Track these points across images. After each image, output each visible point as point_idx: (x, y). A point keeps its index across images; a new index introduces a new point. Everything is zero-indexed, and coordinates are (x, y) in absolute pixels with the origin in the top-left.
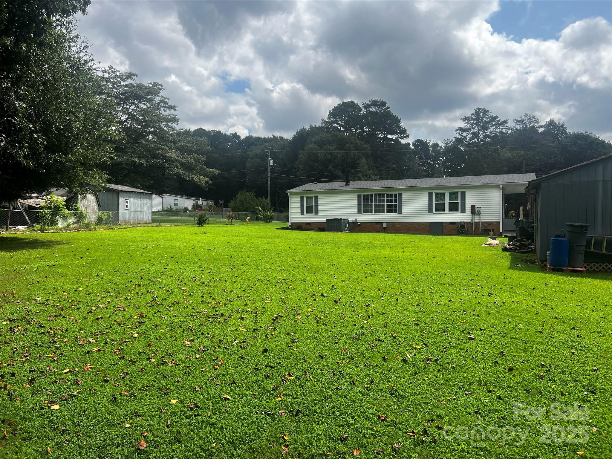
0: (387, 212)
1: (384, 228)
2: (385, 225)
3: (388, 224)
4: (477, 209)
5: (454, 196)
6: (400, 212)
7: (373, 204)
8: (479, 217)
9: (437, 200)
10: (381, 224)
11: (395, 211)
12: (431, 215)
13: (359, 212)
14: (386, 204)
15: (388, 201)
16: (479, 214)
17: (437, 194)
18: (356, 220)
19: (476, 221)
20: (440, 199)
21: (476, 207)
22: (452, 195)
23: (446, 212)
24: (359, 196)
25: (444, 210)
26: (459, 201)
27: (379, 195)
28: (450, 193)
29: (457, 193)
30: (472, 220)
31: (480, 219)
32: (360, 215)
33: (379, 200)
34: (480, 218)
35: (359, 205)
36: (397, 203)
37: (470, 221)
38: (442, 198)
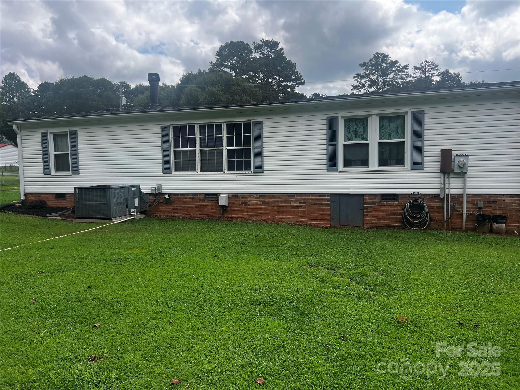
0: (229, 169)
1: (223, 207)
2: (223, 202)
3: (232, 197)
4: (457, 160)
5: (393, 126)
6: (259, 170)
7: (198, 148)
8: (459, 180)
9: (347, 138)
10: (215, 197)
11: (248, 167)
12: (333, 175)
13: (166, 170)
14: (225, 148)
15: (230, 143)
16: (462, 174)
17: (348, 121)
18: (159, 187)
19: (453, 191)
20: (357, 135)
21: (454, 153)
22: (386, 123)
23: (370, 168)
24: (165, 130)
25: (365, 163)
26: (408, 139)
27: (210, 126)
28: (382, 118)
29: (401, 117)
30: (443, 189)
31: (464, 188)
32: (167, 177)
33: (211, 140)
34: (464, 183)
35: (166, 152)
36: (251, 147)
37: (436, 191)
38: (361, 130)
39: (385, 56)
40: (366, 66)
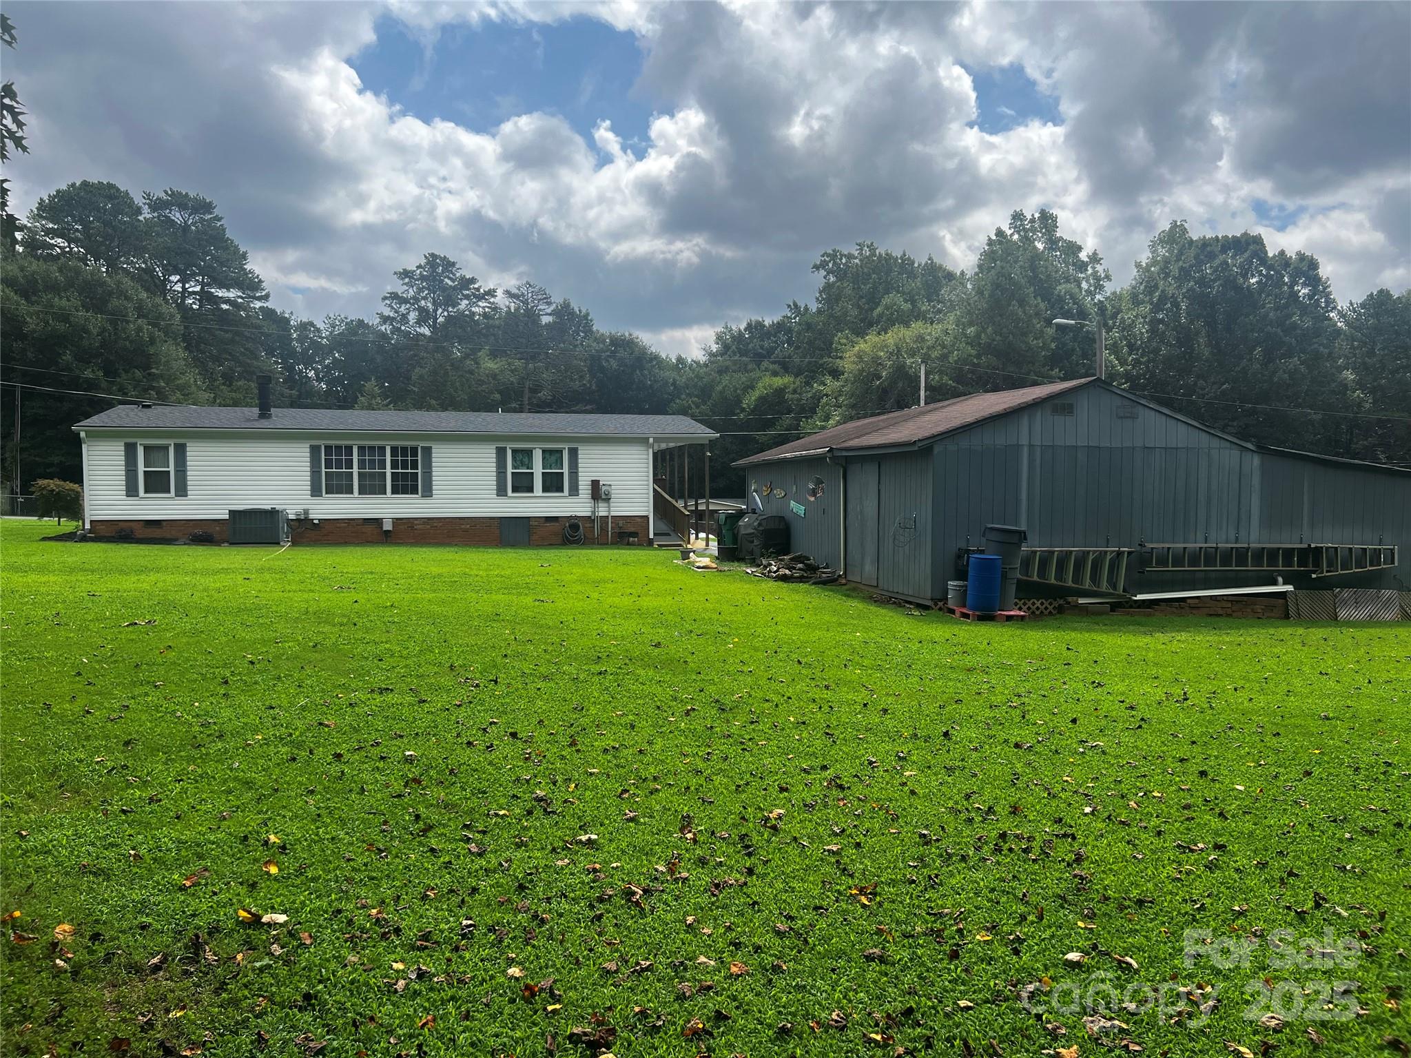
0: (393, 493)
1: (389, 531)
2: (388, 526)
3: (397, 521)
4: (604, 488)
5: (553, 458)
6: (428, 493)
7: (355, 470)
8: (606, 505)
9: (514, 467)
10: (378, 522)
11: (414, 490)
12: (502, 500)
13: (315, 491)
14: (389, 471)
15: (394, 465)
16: (608, 500)
17: (514, 451)
18: (306, 512)
19: (601, 514)
20: (523, 465)
21: (601, 483)
22: (547, 456)
23: (536, 494)
24: (315, 450)
25: (531, 489)
26: (566, 470)
27: (372, 448)
28: (544, 451)
29: (560, 452)
30: (594, 512)
31: (609, 511)
32: (317, 500)
33: (372, 462)
34: (609, 507)
35: (315, 473)
36: (419, 471)
37: (589, 514)
38: (526, 460)
39: (449, 265)
40: (410, 277)
